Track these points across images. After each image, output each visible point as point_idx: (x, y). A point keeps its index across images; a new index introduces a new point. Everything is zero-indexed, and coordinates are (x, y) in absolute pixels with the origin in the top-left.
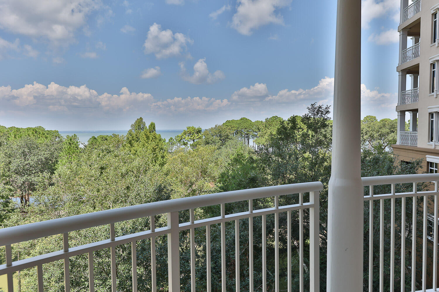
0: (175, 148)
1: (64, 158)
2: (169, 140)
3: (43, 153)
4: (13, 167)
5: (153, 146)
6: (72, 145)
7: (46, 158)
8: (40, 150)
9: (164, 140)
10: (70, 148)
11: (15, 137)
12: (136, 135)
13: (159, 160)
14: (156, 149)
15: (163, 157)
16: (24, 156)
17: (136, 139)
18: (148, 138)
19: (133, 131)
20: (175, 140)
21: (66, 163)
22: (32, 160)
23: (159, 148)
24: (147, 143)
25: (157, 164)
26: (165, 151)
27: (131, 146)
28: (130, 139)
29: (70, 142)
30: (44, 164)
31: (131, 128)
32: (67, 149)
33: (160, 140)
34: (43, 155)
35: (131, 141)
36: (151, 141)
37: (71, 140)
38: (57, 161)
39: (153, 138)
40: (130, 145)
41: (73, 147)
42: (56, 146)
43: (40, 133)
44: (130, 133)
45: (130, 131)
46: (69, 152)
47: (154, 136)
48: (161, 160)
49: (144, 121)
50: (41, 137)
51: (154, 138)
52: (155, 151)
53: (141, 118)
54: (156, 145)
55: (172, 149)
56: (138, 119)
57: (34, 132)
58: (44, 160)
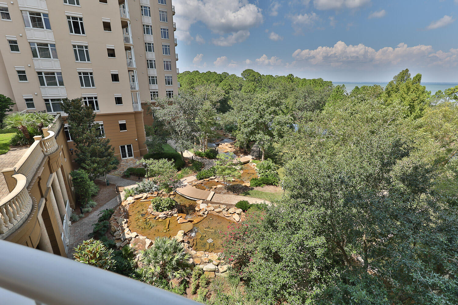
0: (440, 101)
1: (331, 102)
2: (436, 93)
3: (316, 97)
4: (298, 105)
5: (413, 97)
6: (339, 93)
7: (317, 101)
8: (315, 95)
9: (429, 93)
10: (336, 95)
11: (302, 85)
12: (397, 87)
13: (416, 112)
14: (415, 100)
15: (421, 110)
16: (304, 98)
17: (396, 90)
18: (409, 89)
19: (395, 82)
20: (444, 93)
21: (331, 106)
22: (309, 101)
23: (419, 100)
24: (407, 94)
25: (412, 116)
26: (426, 104)
27: (389, 96)
28: (389, 89)
29: (337, 90)
30: (315, 105)
31: (392, 80)
32: (334, 96)
33: (423, 92)
34: (316, 99)
35: (389, 92)
36: (412, 92)
37: (338, 89)
38: (325, 104)
39: (414, 90)
40: (387, 96)
41: (339, 94)
42: (325, 93)
43: (317, 83)
44: (391, 84)
45: (392, 82)
46: (335, 98)
47: (416, 88)
48: (419, 112)
49: (409, 73)
50: (317, 86)
51: (416, 89)
52: (413, 103)
53: (407, 69)
54: (416, 97)
55: (436, 103)
56: (403, 71)
57: (314, 82)
58: (316, 102)
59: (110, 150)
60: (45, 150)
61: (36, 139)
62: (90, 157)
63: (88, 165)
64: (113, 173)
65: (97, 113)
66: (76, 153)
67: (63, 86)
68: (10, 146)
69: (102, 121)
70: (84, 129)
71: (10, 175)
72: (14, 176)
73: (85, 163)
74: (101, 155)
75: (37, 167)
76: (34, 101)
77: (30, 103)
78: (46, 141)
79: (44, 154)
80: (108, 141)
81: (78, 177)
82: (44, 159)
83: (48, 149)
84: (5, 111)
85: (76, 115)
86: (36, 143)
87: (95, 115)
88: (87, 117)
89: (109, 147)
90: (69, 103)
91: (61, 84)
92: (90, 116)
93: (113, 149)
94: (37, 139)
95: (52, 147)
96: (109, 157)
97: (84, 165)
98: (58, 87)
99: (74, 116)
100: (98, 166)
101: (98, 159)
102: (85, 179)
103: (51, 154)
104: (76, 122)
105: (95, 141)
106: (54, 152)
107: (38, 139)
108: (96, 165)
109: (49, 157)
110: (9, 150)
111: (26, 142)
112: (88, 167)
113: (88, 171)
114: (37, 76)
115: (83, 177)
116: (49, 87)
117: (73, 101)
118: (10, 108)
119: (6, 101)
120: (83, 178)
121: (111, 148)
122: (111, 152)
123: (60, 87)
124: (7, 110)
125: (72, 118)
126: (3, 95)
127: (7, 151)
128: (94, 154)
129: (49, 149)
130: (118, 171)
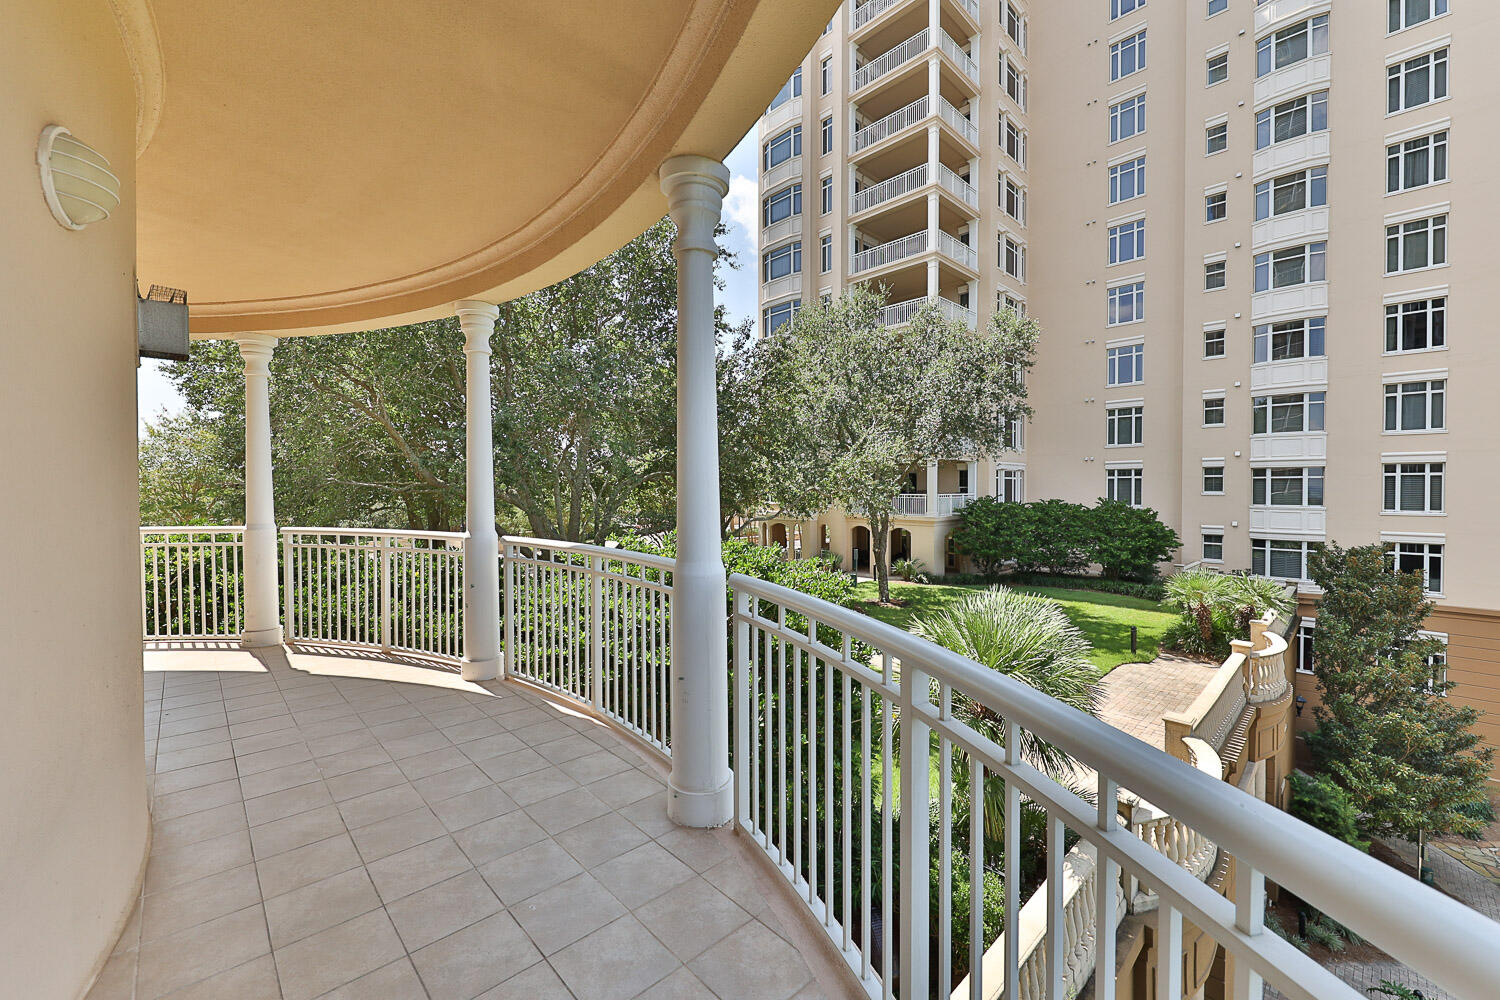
59: (1465, 755)
60: (1252, 686)
61: (1237, 649)
62: (1373, 751)
63: (1356, 775)
64: (1456, 848)
65: (1439, 603)
66: (1318, 717)
67: (1319, 507)
68: (1159, 646)
69: (1446, 635)
70: (1369, 650)
71: (1179, 735)
72: (1187, 740)
73: (1347, 764)
74: (1426, 761)
75: (1227, 731)
76: (1224, 544)
77: (1213, 545)
78: (1261, 660)
79: (1246, 696)
80: (1467, 718)
81: (1317, 802)
82: (1244, 710)
83: (1261, 687)
84: (1157, 560)
85: (1356, 599)
86: (1235, 660)
87: (1427, 608)
88: (1395, 610)
89: (1468, 742)
90: (1337, 557)
91: (1316, 500)
92: (1408, 608)
93: (1487, 755)
94: (1241, 650)
95: (1275, 684)
96: (1459, 781)
97: (1343, 770)
98: (1304, 509)
99: (1346, 599)
100: (1401, 794)
101: (1405, 770)
102: (1342, 823)
103: (1264, 701)
104: (1348, 621)
105: (1409, 700)
106: (1276, 700)
107: (1243, 650)
108: (1390, 788)
109: (1258, 711)
110: (1158, 656)
111: (1199, 645)
112: (1355, 781)
113: (1356, 796)
114: (1249, 478)
115: (1335, 810)
116: (1276, 509)
117: (1353, 552)
118: (1170, 553)
119: (1165, 536)
120: (1335, 813)
121: (1477, 747)
122: (1473, 766)
123: (1311, 510)
124: (1160, 556)
125: (1335, 605)
126: (1162, 524)
127: (1152, 656)
128: (1391, 742)
129: (1263, 686)
130: (1486, 851)
